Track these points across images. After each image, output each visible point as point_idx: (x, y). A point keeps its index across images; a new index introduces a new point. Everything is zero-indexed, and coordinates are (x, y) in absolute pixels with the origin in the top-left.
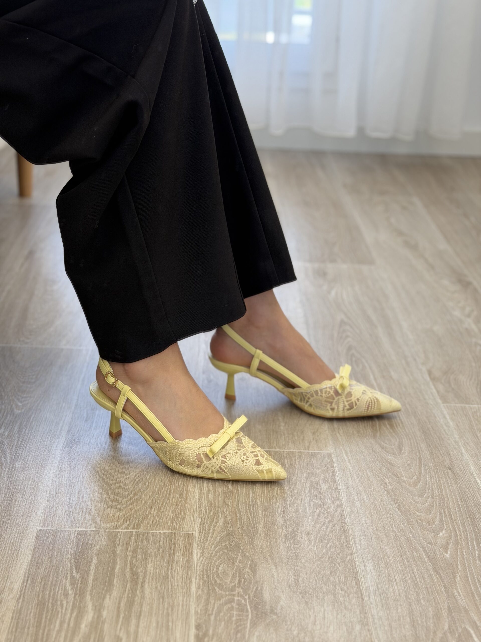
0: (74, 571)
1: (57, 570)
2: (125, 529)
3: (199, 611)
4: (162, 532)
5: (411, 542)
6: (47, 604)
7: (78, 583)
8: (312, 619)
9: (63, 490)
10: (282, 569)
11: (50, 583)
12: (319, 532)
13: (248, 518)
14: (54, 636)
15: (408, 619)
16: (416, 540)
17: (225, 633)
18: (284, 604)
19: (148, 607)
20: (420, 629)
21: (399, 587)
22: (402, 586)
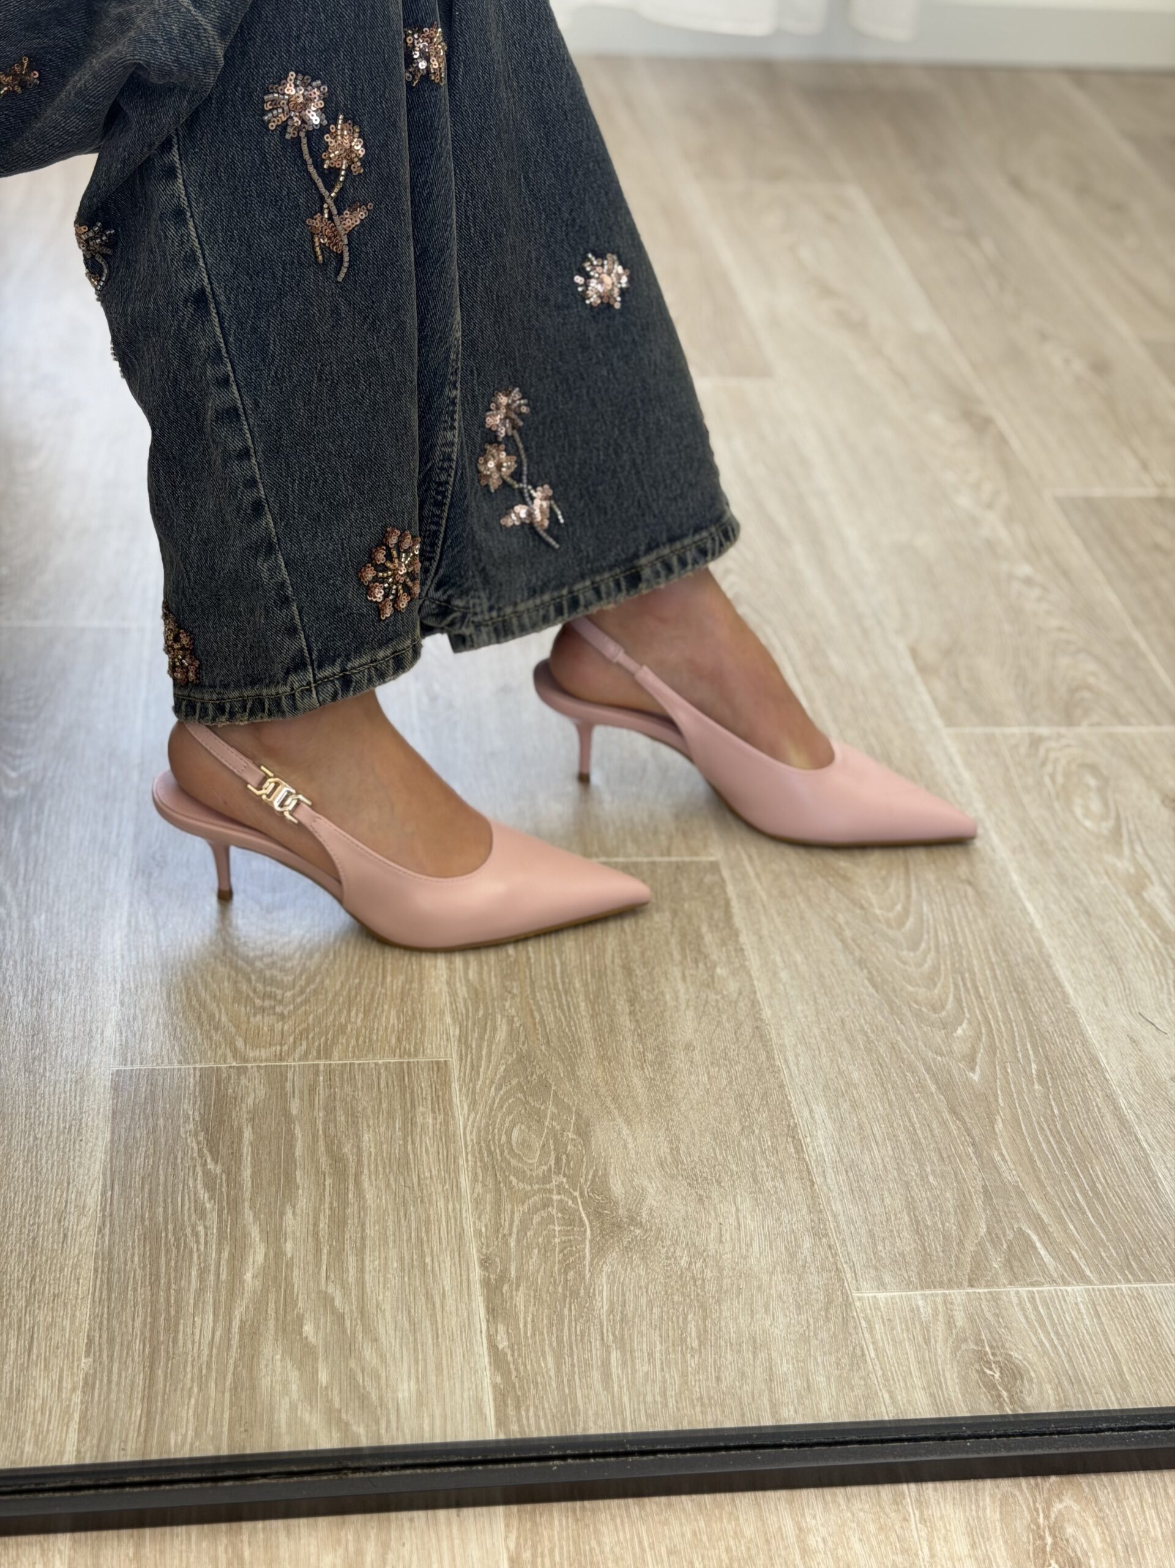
0: (209, 1160)
1: (171, 1160)
2: (300, 1060)
3: (483, 1230)
4: (380, 1062)
5: (901, 1052)
6: (163, 1235)
7: (221, 1185)
8: (715, 1230)
9: (150, 977)
10: (642, 1126)
11: (161, 1188)
12: (710, 1043)
13: (558, 1020)
14: (192, 1301)
15: (906, 1218)
16: (910, 1047)
17: (542, 1273)
18: (655, 1204)
19: (377, 1227)
20: (932, 1237)
21: (883, 1151)
22: (889, 1148)
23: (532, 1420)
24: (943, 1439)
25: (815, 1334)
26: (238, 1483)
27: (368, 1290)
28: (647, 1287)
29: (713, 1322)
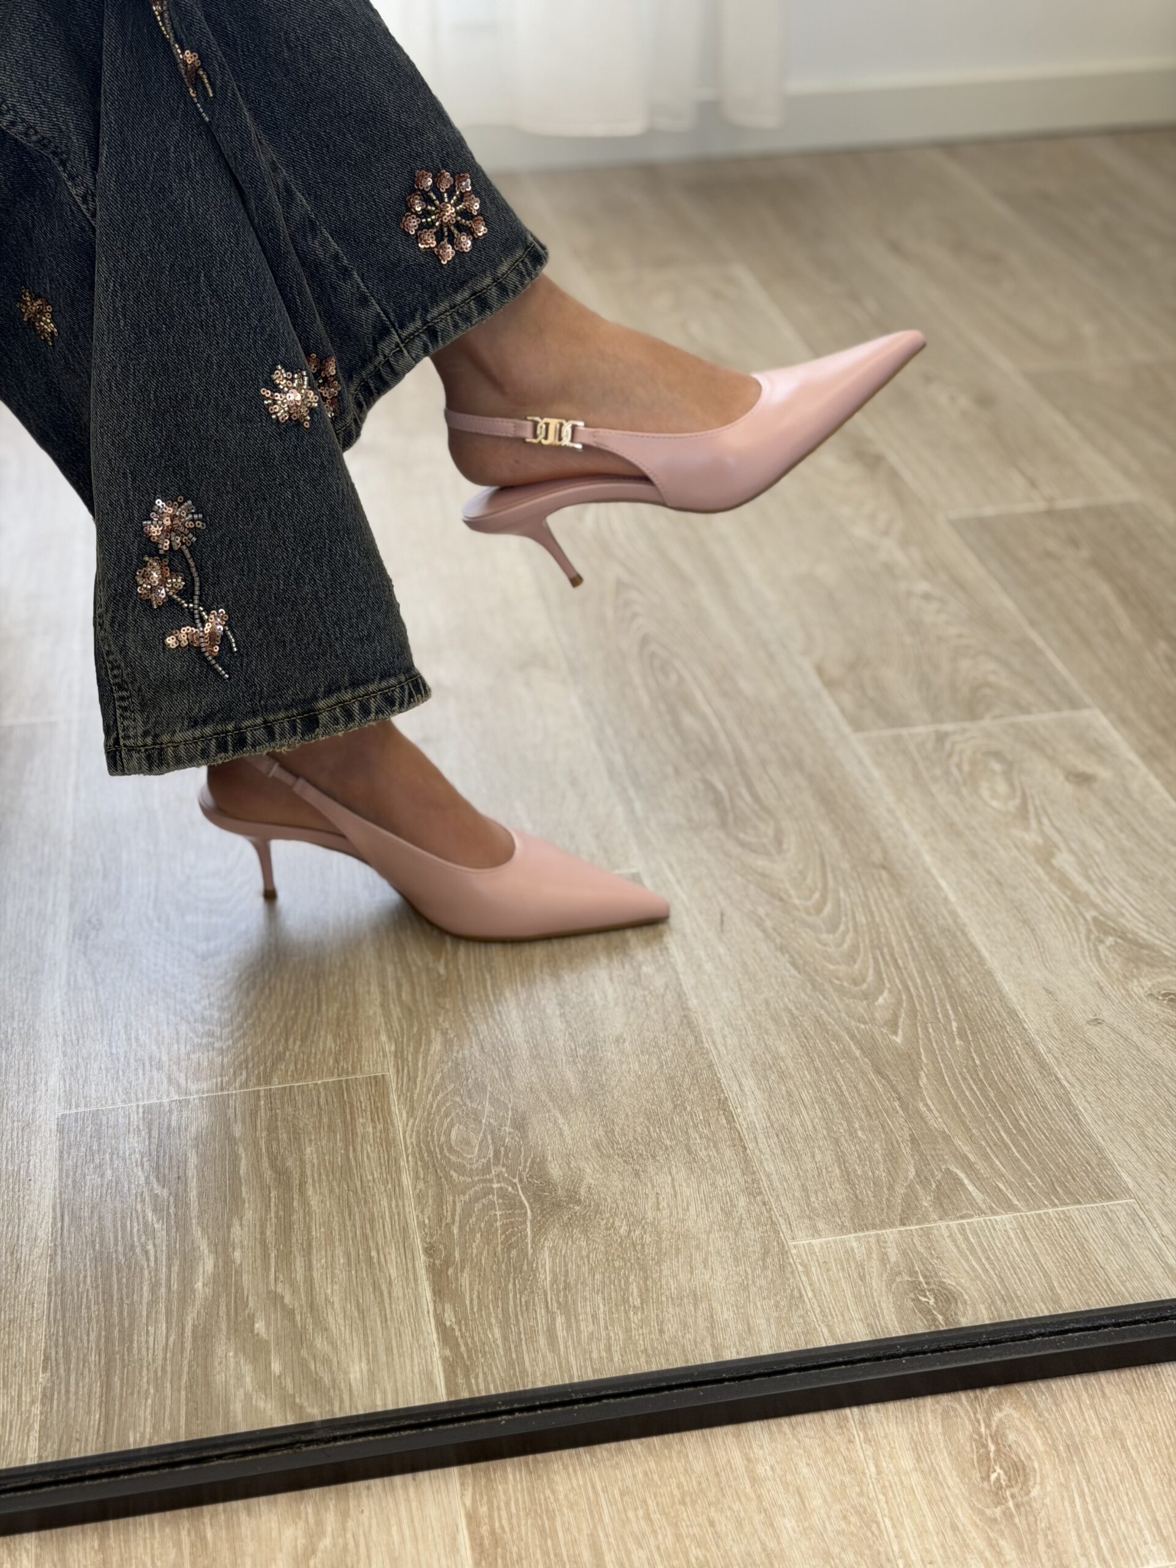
0: (156, 1186)
1: (119, 1189)
2: (240, 1088)
3: (427, 1221)
4: (319, 1082)
5: (825, 1024)
6: (114, 1256)
7: (168, 1207)
8: (652, 1200)
9: (91, 1028)
10: (577, 1115)
11: (110, 1216)
12: (639, 1035)
13: (490, 1028)
14: (144, 1313)
15: (837, 1171)
16: (834, 1019)
17: (485, 1254)
18: (592, 1182)
19: (323, 1230)
20: (862, 1185)
21: (812, 1114)
22: (818, 1110)
23: (482, 1386)
24: (879, 1359)
25: (754, 1282)
26: (194, 1466)
27: (317, 1286)
28: (588, 1257)
29: (654, 1281)
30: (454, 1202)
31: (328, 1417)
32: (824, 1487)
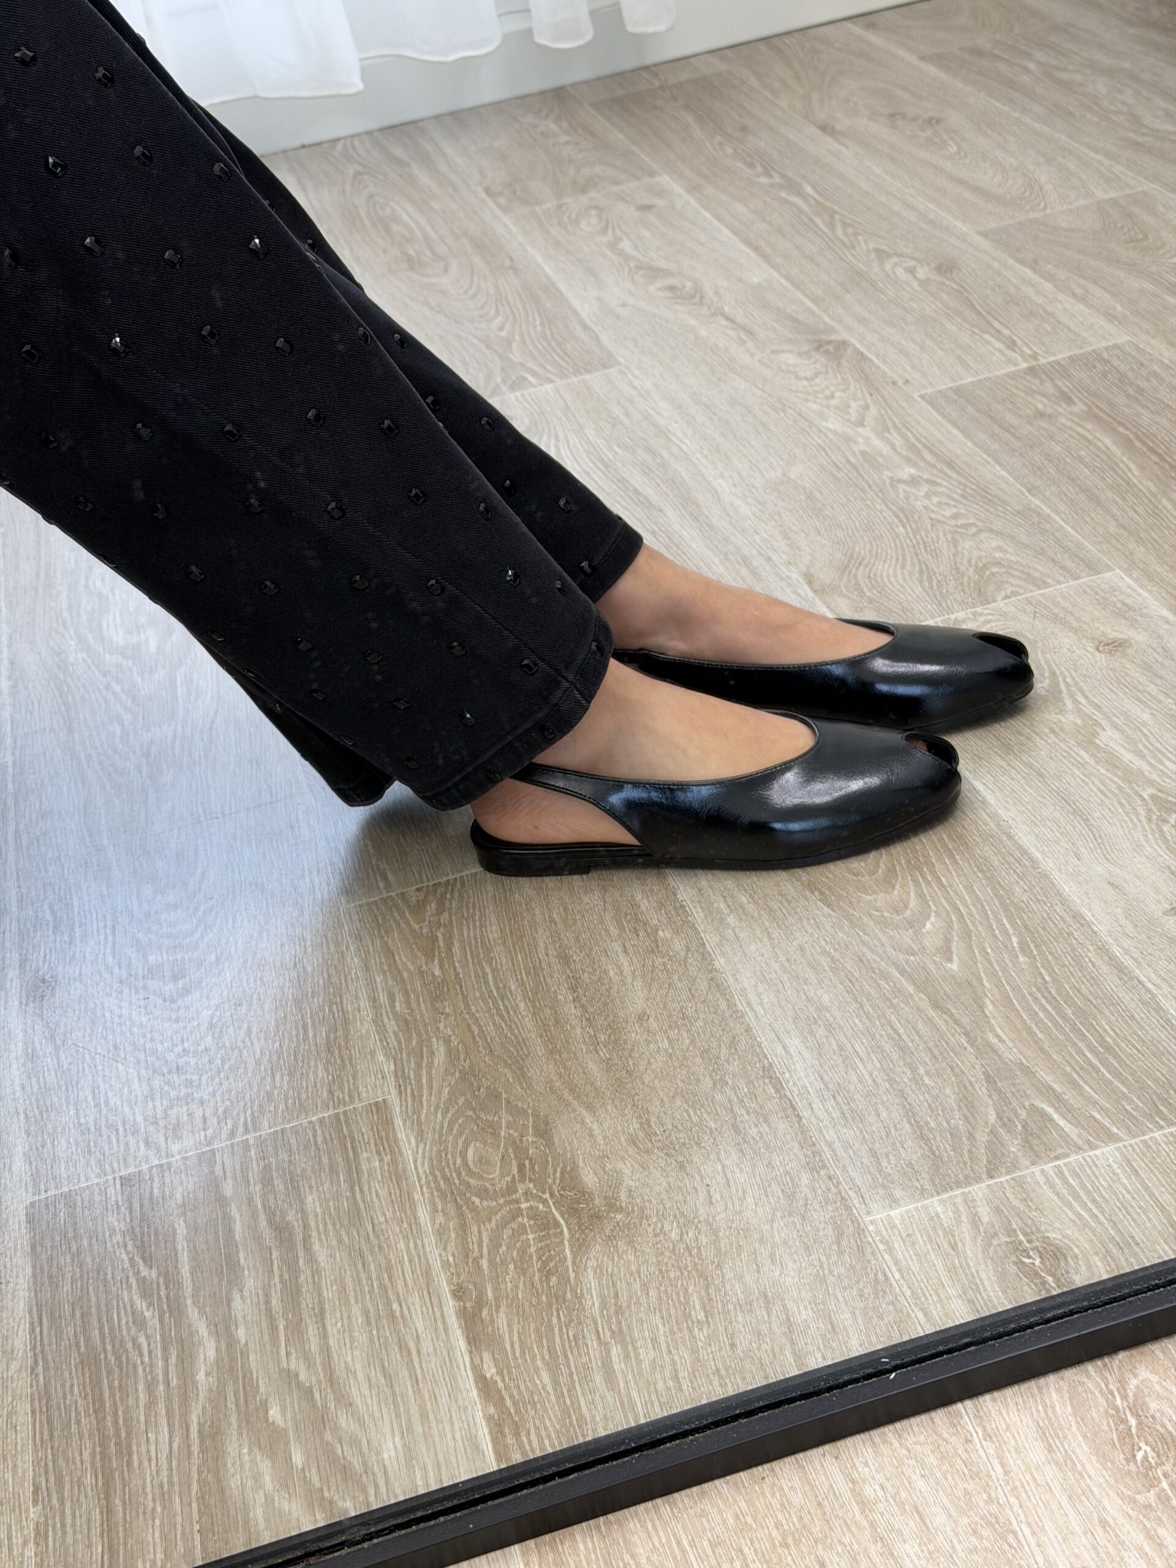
0: (142, 1267)
1: (102, 1277)
2: (227, 1140)
4: (314, 1119)
5: (869, 963)
6: (103, 1356)
7: (158, 1289)
8: (702, 1193)
9: (55, 1099)
10: (607, 1110)
11: (94, 1310)
12: (665, 1007)
13: (497, 1027)
14: (142, 1418)
15: (907, 1126)
16: (879, 955)
17: (521, 1285)
18: (633, 1184)
19: (335, 1288)
20: (939, 1138)
21: (869, 1066)
22: (876, 1062)
23: (535, 1444)
24: (985, 1341)
25: (831, 1271)
27: (335, 1355)
28: (638, 1271)
29: (718, 1290)
30: (480, 1233)
31: (364, 1510)
32: (945, 1500)
